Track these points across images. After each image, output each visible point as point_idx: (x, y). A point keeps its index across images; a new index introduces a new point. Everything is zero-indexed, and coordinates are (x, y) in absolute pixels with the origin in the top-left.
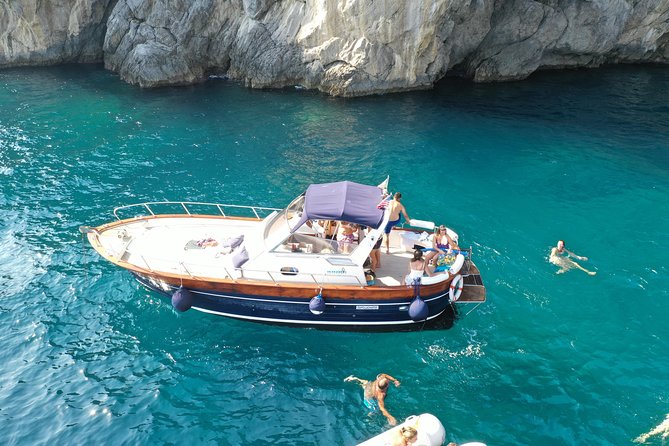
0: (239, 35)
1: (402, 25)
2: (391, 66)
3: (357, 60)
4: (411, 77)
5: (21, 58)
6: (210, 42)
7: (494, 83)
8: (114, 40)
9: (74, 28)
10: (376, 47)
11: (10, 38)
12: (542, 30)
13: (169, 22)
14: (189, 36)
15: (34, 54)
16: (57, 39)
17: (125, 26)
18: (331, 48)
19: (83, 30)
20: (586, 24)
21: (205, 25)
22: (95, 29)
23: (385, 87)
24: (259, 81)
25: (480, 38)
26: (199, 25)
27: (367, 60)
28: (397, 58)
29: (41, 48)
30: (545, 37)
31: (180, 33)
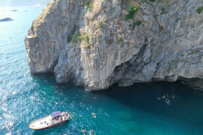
0: (76, 73)
1: (100, 80)
2: (98, 86)
3: (92, 84)
4: (103, 87)
5: (40, 72)
6: (72, 74)
7: (123, 87)
8: (55, 72)
9: (49, 67)
10: (96, 83)
11: (38, 68)
12: (133, 77)
13: (64, 70)
14: (68, 73)
15: (42, 71)
16: (46, 69)
17: (57, 69)
18: (89, 81)
19: (51, 67)
20: (142, 76)
21: (70, 71)
22: (53, 67)
23: (97, 89)
24: (77, 85)
25: (121, 77)
26: (69, 71)
27: (94, 85)
28: (100, 85)
29: (44, 70)
30: (134, 78)
31: (66, 72)
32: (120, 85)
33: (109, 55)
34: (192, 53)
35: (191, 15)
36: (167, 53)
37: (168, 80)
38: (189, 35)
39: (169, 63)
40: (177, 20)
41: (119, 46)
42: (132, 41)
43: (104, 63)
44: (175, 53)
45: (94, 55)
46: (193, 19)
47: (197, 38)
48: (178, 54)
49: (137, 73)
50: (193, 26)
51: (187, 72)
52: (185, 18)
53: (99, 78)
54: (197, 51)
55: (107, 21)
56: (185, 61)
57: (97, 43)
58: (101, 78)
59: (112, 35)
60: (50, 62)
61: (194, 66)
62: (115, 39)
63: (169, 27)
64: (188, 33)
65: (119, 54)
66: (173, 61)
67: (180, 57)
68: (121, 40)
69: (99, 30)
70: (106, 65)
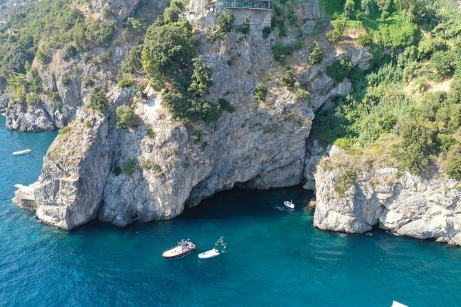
0: (138, 209)
1: (177, 206)
2: (175, 213)
6: (131, 211)
9: (91, 213)
10: (173, 210)
11: (77, 220)
12: (201, 195)
13: (122, 209)
14: (127, 212)
15: (82, 222)
18: (163, 211)
20: (208, 191)
26: (129, 208)
27: (171, 213)
28: (177, 211)
29: (84, 220)
31: (125, 212)
32: (191, 206)
33: (186, 178)
34: (245, 160)
35: (237, 130)
36: (223, 164)
37: (226, 189)
38: (238, 145)
39: (227, 172)
40: (227, 134)
41: (196, 168)
42: (207, 162)
43: (182, 186)
44: (231, 162)
45: (171, 181)
46: (240, 132)
47: (244, 147)
48: (233, 163)
49: (202, 189)
50: (239, 138)
51: (243, 176)
52: (233, 133)
53: (176, 204)
54: (248, 158)
55: (179, 148)
56: (240, 168)
57: (174, 169)
58: (179, 202)
59: (187, 159)
60: (91, 206)
61: (248, 170)
62: (191, 163)
63: (221, 141)
64: (237, 143)
65: (196, 175)
66: (231, 170)
67: (236, 165)
68: (197, 162)
69: (173, 156)
70: (184, 188)
